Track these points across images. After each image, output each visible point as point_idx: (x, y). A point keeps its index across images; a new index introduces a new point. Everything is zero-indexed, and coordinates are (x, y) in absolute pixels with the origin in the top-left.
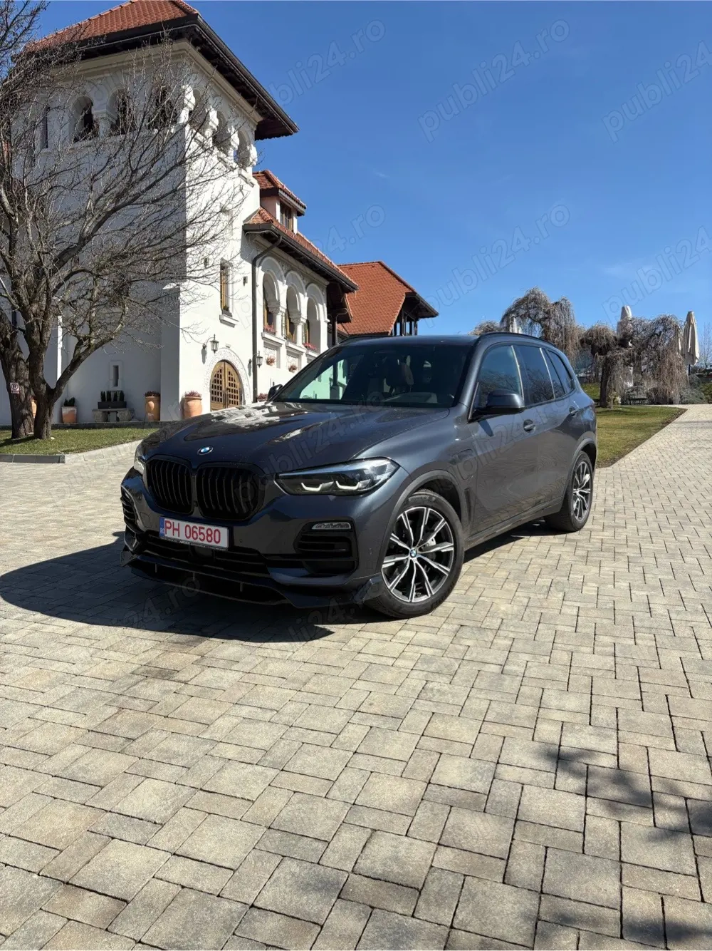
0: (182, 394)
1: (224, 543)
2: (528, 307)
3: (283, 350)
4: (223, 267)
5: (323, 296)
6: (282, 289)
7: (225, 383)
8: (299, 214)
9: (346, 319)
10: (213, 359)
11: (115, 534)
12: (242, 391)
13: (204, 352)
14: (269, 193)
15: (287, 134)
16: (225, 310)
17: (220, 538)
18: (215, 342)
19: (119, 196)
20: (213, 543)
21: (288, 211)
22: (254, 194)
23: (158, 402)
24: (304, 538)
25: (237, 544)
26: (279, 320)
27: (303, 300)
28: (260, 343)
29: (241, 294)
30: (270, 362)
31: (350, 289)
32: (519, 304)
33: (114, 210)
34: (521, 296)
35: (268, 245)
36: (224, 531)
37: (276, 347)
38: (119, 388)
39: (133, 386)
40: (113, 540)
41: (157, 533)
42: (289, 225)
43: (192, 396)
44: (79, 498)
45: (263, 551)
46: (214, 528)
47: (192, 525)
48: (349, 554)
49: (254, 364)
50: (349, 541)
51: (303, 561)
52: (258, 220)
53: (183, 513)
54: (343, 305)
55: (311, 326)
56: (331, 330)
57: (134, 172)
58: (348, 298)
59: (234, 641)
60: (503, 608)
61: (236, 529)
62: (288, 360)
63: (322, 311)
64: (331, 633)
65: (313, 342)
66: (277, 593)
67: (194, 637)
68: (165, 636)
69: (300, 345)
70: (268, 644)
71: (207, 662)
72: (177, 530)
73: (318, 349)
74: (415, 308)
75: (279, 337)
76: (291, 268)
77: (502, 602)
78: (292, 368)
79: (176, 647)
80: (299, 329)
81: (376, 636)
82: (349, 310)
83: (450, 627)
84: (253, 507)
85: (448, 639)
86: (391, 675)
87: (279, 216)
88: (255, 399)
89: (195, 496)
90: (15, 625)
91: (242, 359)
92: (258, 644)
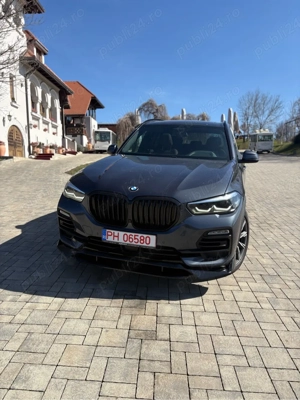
1: (153, 244)
2: (148, 107)
3: (41, 121)
4: (11, 78)
5: (58, 96)
6: (39, 91)
7: (15, 137)
8: (45, 54)
9: (68, 107)
10: (9, 124)
11: (18, 227)
12: (23, 141)
13: (4, 121)
14: (31, 41)
15: (39, 12)
16: (13, 99)
17: (152, 241)
18: (10, 116)
20: (145, 244)
21: (40, 52)
22: (24, 41)
24: (203, 240)
25: (159, 244)
26: (38, 106)
27: (49, 97)
28: (30, 117)
29: (20, 93)
30: (35, 126)
31: (69, 93)
32: (144, 105)
34: (145, 102)
35: (32, 68)
36: (153, 238)
37: (37, 119)
40: (19, 232)
41: (100, 238)
42: (40, 58)
43: (1, 143)
45: (177, 248)
46: (145, 236)
47: (128, 234)
48: (227, 247)
49: (29, 126)
50: (228, 241)
51: (201, 252)
52: (27, 55)
53: (120, 226)
54: (67, 100)
55: (53, 110)
56: (62, 113)
58: (68, 97)
59: (162, 301)
60: (264, 261)
61: (160, 236)
62: (43, 126)
63: (57, 103)
64: (207, 289)
65: (53, 117)
66: (186, 271)
67: (137, 301)
68: (119, 302)
69: (48, 119)
70: (183, 301)
71: (164, 320)
72: (117, 237)
73: (56, 121)
74: (95, 104)
75: (38, 114)
76: (43, 81)
77: (259, 258)
78: (45, 130)
79: (135, 311)
80: (47, 111)
81: (231, 288)
82: (69, 103)
83: (256, 277)
84: (172, 223)
85: (265, 285)
86: (270, 316)
87: (35, 54)
88: (30, 145)
89: (130, 216)
90: (15, 306)
91: (22, 125)
92: (178, 302)
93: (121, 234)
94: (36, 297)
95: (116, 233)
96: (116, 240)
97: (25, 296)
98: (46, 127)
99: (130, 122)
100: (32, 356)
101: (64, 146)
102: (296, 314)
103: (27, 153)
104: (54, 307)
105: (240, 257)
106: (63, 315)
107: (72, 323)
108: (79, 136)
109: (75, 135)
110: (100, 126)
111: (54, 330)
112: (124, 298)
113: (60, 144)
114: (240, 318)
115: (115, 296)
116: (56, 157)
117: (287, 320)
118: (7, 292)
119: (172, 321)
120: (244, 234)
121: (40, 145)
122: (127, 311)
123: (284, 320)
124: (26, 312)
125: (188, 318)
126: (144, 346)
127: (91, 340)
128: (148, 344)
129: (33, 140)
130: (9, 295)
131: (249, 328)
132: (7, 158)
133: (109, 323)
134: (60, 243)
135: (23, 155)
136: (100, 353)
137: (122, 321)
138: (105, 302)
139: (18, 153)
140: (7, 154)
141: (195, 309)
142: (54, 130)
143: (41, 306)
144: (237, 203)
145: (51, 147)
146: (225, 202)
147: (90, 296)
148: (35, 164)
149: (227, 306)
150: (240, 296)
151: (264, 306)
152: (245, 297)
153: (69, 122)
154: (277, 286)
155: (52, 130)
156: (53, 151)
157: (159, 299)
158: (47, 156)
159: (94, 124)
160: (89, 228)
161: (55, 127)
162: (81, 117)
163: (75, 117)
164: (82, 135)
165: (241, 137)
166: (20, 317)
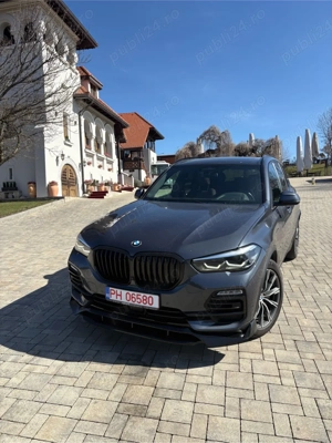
0: (47, 183)
1: (156, 305)
2: (210, 135)
3: (95, 157)
4: (64, 117)
5: (113, 130)
6: (93, 127)
7: (68, 176)
8: (99, 89)
9: (124, 141)
10: (62, 163)
11: (46, 277)
12: (76, 182)
13: (57, 160)
14: (85, 78)
15: (93, 47)
16: (67, 138)
17: (154, 302)
18: (63, 155)
19: (15, 78)
20: (147, 305)
21: (94, 87)
23: (35, 187)
24: (212, 301)
25: (164, 305)
26: (92, 142)
27: (103, 132)
28: (84, 154)
29: (74, 130)
30: (89, 164)
31: (125, 126)
32: (205, 133)
33: (12, 86)
34: (207, 129)
35: (86, 104)
36: (156, 298)
37: (91, 156)
38: (13, 180)
39: (21, 179)
41: (104, 296)
42: (94, 94)
43: (53, 183)
44: (11, 250)
46: (148, 295)
47: (131, 293)
48: (241, 309)
49: (82, 165)
50: (242, 302)
51: (210, 315)
52: (80, 92)
53: (123, 283)
54: (122, 134)
55: (107, 145)
56: (117, 147)
57: (22, 64)
58: (124, 131)
59: (167, 369)
60: (305, 322)
61: (164, 296)
62: (97, 163)
63: (112, 137)
64: (224, 355)
65: (108, 153)
66: (194, 336)
67: (139, 368)
68: (119, 368)
69: (102, 155)
70: (190, 371)
71: (161, 393)
72: (120, 296)
73: (111, 157)
74: (154, 135)
75: (93, 151)
76: (98, 116)
77: (300, 317)
78: (100, 167)
79: (133, 380)
80: (102, 146)
81: (252, 356)
82: (125, 136)
83: (289, 343)
84: (176, 281)
85: (296, 354)
86: (287, 395)
87: (89, 90)
88: (83, 183)
89: (132, 273)
90: (13, 368)
91: (76, 163)
92: (184, 371)
93: (124, 292)
94: (38, 358)
95: (119, 291)
96: (119, 299)
97: (27, 357)
98: (101, 163)
99: (190, 153)
100: (12, 425)
101: (120, 182)
102: (323, 395)
103: (81, 192)
104: (52, 370)
105: (271, 318)
106: (58, 380)
107: (63, 391)
108: (136, 171)
109: (132, 170)
110: (159, 158)
111: (43, 397)
112: (127, 364)
113: (115, 180)
114: (250, 395)
115: (118, 361)
116: (111, 195)
117: (308, 402)
118: (12, 351)
119: (171, 394)
120: (276, 290)
121: (94, 183)
122: (125, 379)
123: (305, 401)
124: (22, 375)
125: (190, 392)
126: (129, 424)
127: (75, 412)
128: (134, 422)
129: (87, 178)
130: (13, 354)
131: (257, 410)
132: (58, 198)
133: (101, 393)
134: (72, 299)
135: (76, 195)
136: (80, 427)
137: (115, 391)
138: (106, 367)
139: (72, 192)
140: (60, 195)
141: (202, 380)
142: (110, 166)
143: (39, 369)
144: (254, 258)
145: (106, 184)
146: (239, 256)
147: (91, 360)
148: (85, 203)
149: (240, 380)
150: (259, 367)
151: (285, 381)
152: (266, 369)
153: (127, 155)
154: (311, 356)
155: (107, 166)
156: (109, 189)
157: (164, 366)
158: (100, 195)
159: (153, 156)
160: (93, 284)
161: (111, 163)
162: (139, 150)
163: (132, 150)
164: (140, 169)
165: (323, 161)
166: (15, 381)
